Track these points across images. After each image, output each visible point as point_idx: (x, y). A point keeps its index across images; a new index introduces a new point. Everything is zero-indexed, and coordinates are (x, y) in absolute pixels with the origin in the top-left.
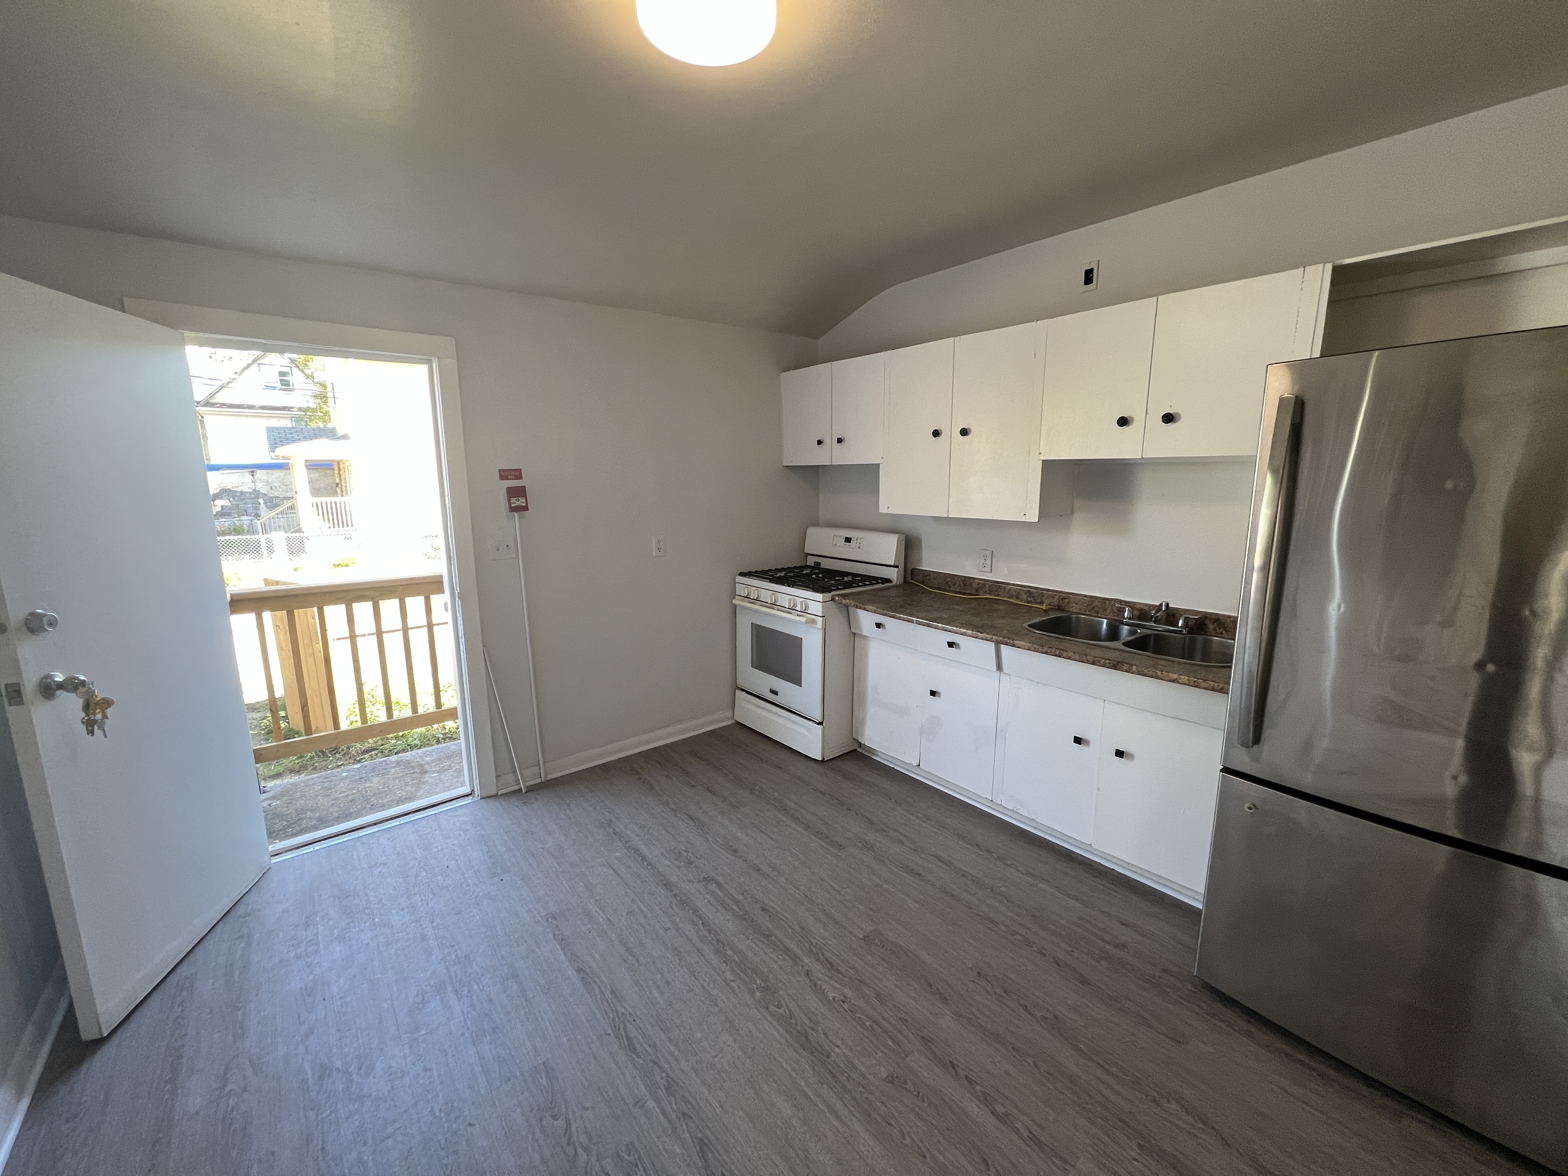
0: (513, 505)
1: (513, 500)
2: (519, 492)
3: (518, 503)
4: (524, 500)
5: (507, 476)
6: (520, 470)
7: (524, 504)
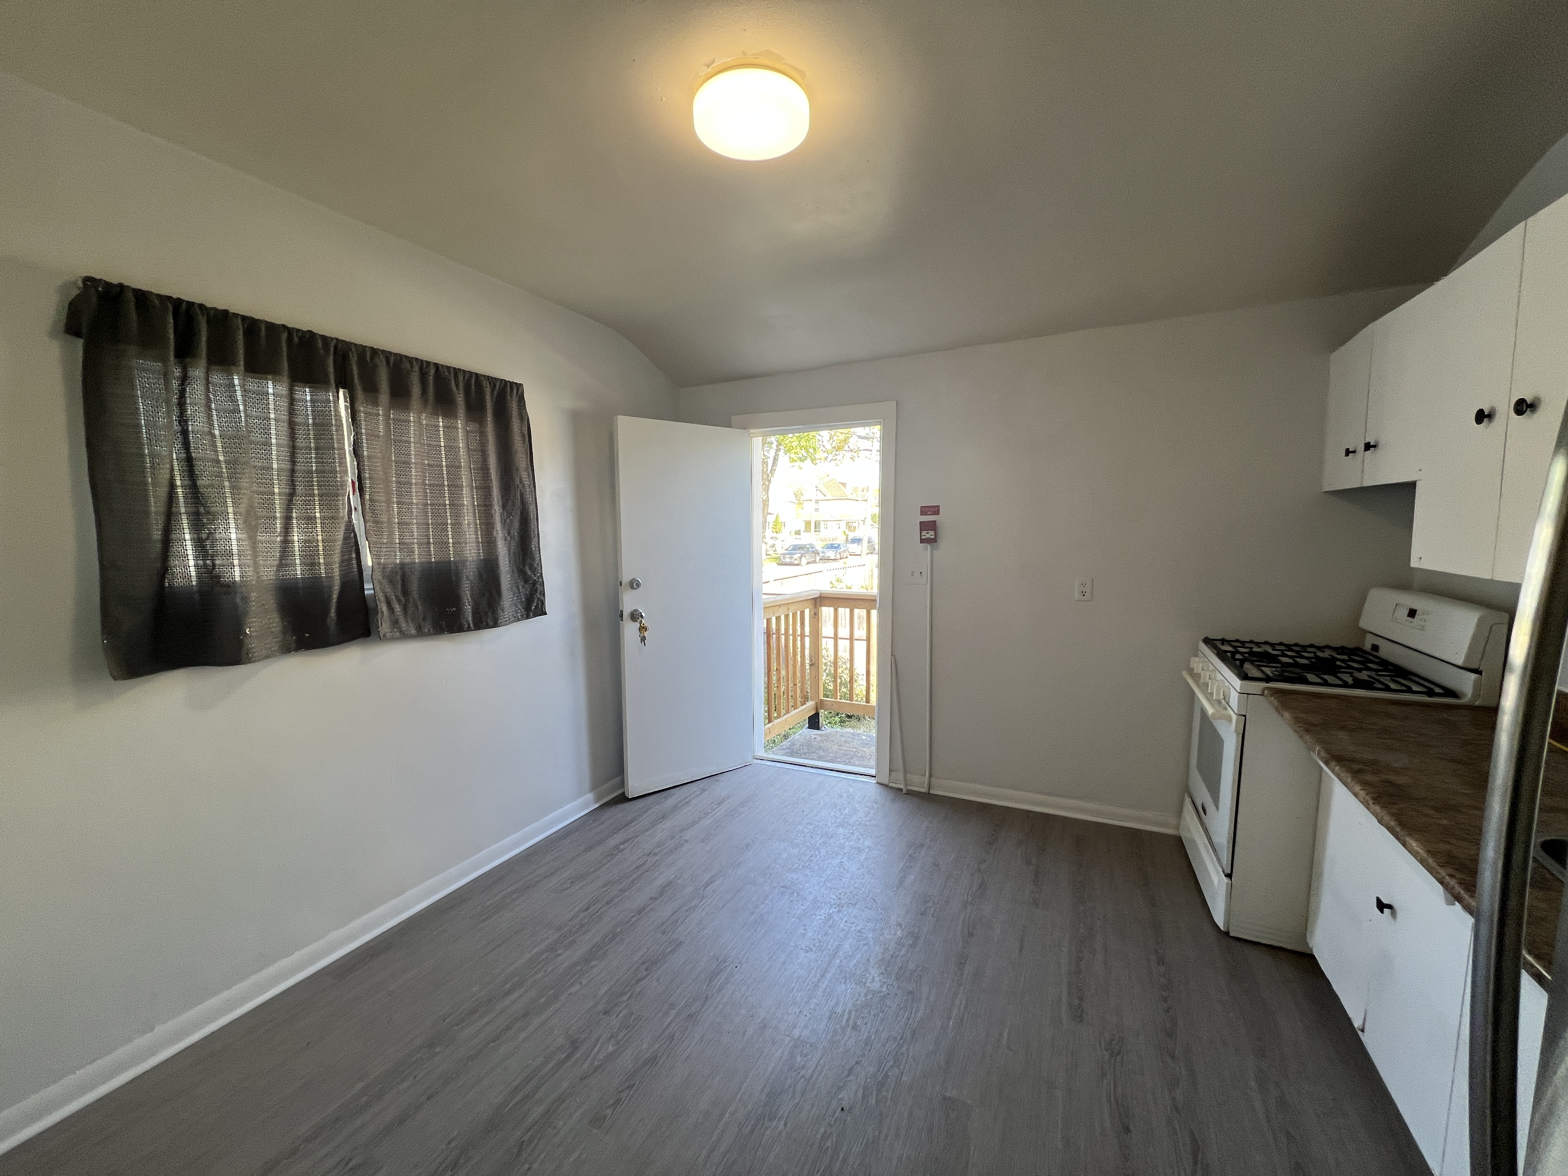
0: (923, 537)
1: (924, 533)
2: (930, 526)
3: (928, 536)
4: (933, 533)
5: (927, 512)
6: (938, 507)
7: (933, 537)
